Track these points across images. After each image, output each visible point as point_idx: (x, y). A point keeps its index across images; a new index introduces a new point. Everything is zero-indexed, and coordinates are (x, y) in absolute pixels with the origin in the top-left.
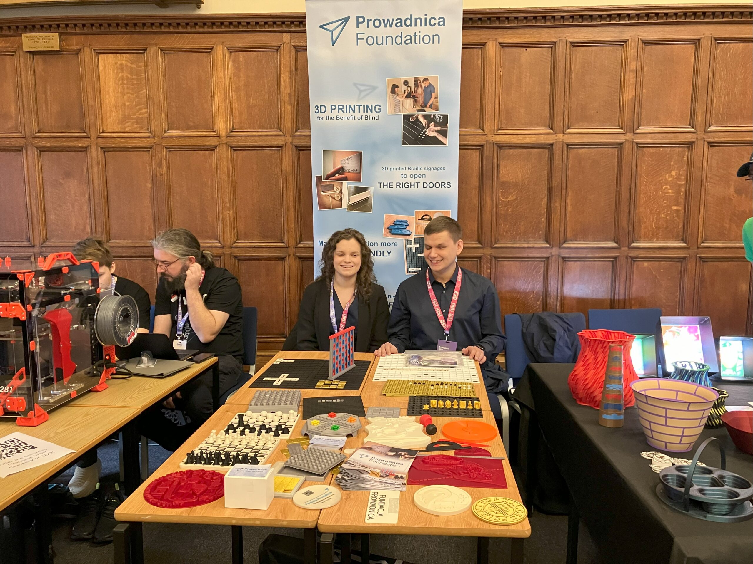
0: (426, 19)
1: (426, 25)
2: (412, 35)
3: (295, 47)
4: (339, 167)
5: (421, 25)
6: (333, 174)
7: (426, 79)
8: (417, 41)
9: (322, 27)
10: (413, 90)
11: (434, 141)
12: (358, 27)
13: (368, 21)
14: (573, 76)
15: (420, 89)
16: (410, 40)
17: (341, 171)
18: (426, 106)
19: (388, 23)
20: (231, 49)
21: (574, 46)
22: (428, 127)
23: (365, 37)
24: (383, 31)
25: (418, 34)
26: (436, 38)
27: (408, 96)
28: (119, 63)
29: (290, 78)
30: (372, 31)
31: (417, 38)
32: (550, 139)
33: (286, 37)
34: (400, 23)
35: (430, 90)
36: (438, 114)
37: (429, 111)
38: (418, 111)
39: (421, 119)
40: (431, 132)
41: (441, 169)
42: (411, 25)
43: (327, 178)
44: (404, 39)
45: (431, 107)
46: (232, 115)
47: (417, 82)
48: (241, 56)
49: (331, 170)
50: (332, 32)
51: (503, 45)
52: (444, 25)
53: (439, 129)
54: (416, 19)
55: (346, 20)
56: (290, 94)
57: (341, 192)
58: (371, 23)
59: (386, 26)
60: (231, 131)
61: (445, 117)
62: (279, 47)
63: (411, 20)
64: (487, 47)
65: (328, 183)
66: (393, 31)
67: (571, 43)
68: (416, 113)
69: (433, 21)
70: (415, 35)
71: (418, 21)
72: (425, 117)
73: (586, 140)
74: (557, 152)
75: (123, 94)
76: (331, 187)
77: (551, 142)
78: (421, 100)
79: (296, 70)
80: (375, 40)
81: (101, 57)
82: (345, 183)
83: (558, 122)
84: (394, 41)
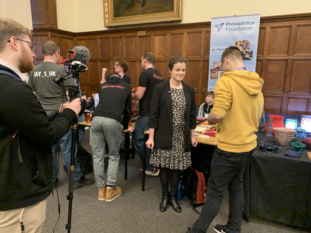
0: (248, 22)
1: (248, 24)
2: (243, 27)
3: (206, 32)
5: (246, 24)
7: (246, 40)
8: (245, 29)
9: (216, 26)
10: (242, 44)
12: (226, 26)
13: (230, 24)
14: (298, 36)
15: (244, 43)
16: (242, 29)
17: (218, 68)
18: (246, 48)
19: (236, 24)
20: (188, 33)
21: (298, 27)
22: (246, 55)
23: (228, 28)
24: (234, 26)
26: (251, 28)
27: (241, 46)
28: (160, 38)
29: (204, 41)
30: (231, 27)
31: (245, 28)
32: (287, 58)
33: (204, 29)
34: (240, 24)
35: (248, 44)
36: (250, 51)
37: (247, 50)
38: (243, 50)
39: (244, 52)
40: (247, 56)
41: (250, 67)
42: (243, 24)
43: (214, 70)
44: (240, 29)
45: (248, 49)
46: (187, 52)
47: (244, 41)
48: (191, 35)
49: (215, 67)
50: (218, 27)
51: (272, 28)
52: (254, 24)
53: (250, 55)
55: (223, 24)
56: (203, 46)
60: (186, 56)
62: (201, 32)
64: (266, 28)
65: (214, 71)
66: (237, 26)
67: (298, 25)
68: (243, 51)
69: (250, 23)
72: (245, 52)
73: (300, 58)
74: (289, 62)
77: (287, 59)
78: (244, 47)
79: (206, 38)
80: (231, 29)
81: (155, 37)
82: (219, 71)
83: (290, 52)
84: (237, 29)
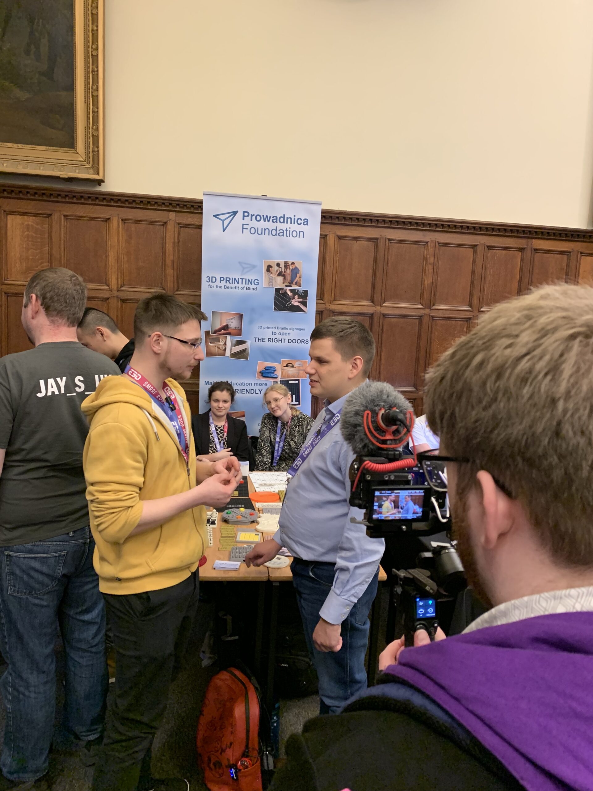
0: (294, 219)
1: (294, 223)
2: (284, 229)
3: (179, 224)
4: (225, 324)
5: (291, 223)
6: (220, 330)
7: (293, 263)
8: (288, 235)
9: (215, 216)
10: (283, 270)
11: (297, 309)
12: (243, 219)
13: (252, 216)
14: (389, 264)
15: (288, 270)
16: (282, 233)
17: (226, 327)
18: (292, 283)
19: (267, 219)
20: (124, 221)
21: (391, 243)
22: (294, 298)
23: (249, 227)
24: (262, 224)
25: (288, 229)
26: (301, 233)
27: (280, 274)
28: (26, 223)
29: (174, 248)
30: (254, 223)
31: (288, 232)
32: (371, 310)
33: (172, 215)
34: (276, 219)
35: (296, 271)
36: (301, 289)
37: (294, 287)
38: (286, 286)
39: (289, 292)
40: (295, 302)
41: (302, 329)
42: (284, 222)
43: (215, 332)
44: (278, 232)
45: (296, 284)
46: (122, 274)
47: (286, 264)
48: (133, 226)
49: (218, 326)
50: (223, 221)
51: (339, 237)
52: (307, 224)
53: (301, 300)
54: (287, 218)
55: (235, 213)
56: (173, 262)
57: (225, 344)
58: (254, 217)
59: (265, 221)
60: (122, 286)
61: (306, 292)
62: (166, 223)
63: (284, 218)
64: (328, 238)
65: (215, 336)
66: (270, 225)
67: (389, 240)
68: (285, 288)
69: (300, 221)
70: (287, 230)
71: (289, 220)
72: (291, 291)
73: (397, 312)
74: (376, 319)
75: (27, 249)
76: (217, 340)
77: (372, 312)
78: (289, 278)
79: (178, 242)
80: (256, 231)
81: (10, 217)
82: (229, 337)
83: (377, 296)
84: (271, 232)
